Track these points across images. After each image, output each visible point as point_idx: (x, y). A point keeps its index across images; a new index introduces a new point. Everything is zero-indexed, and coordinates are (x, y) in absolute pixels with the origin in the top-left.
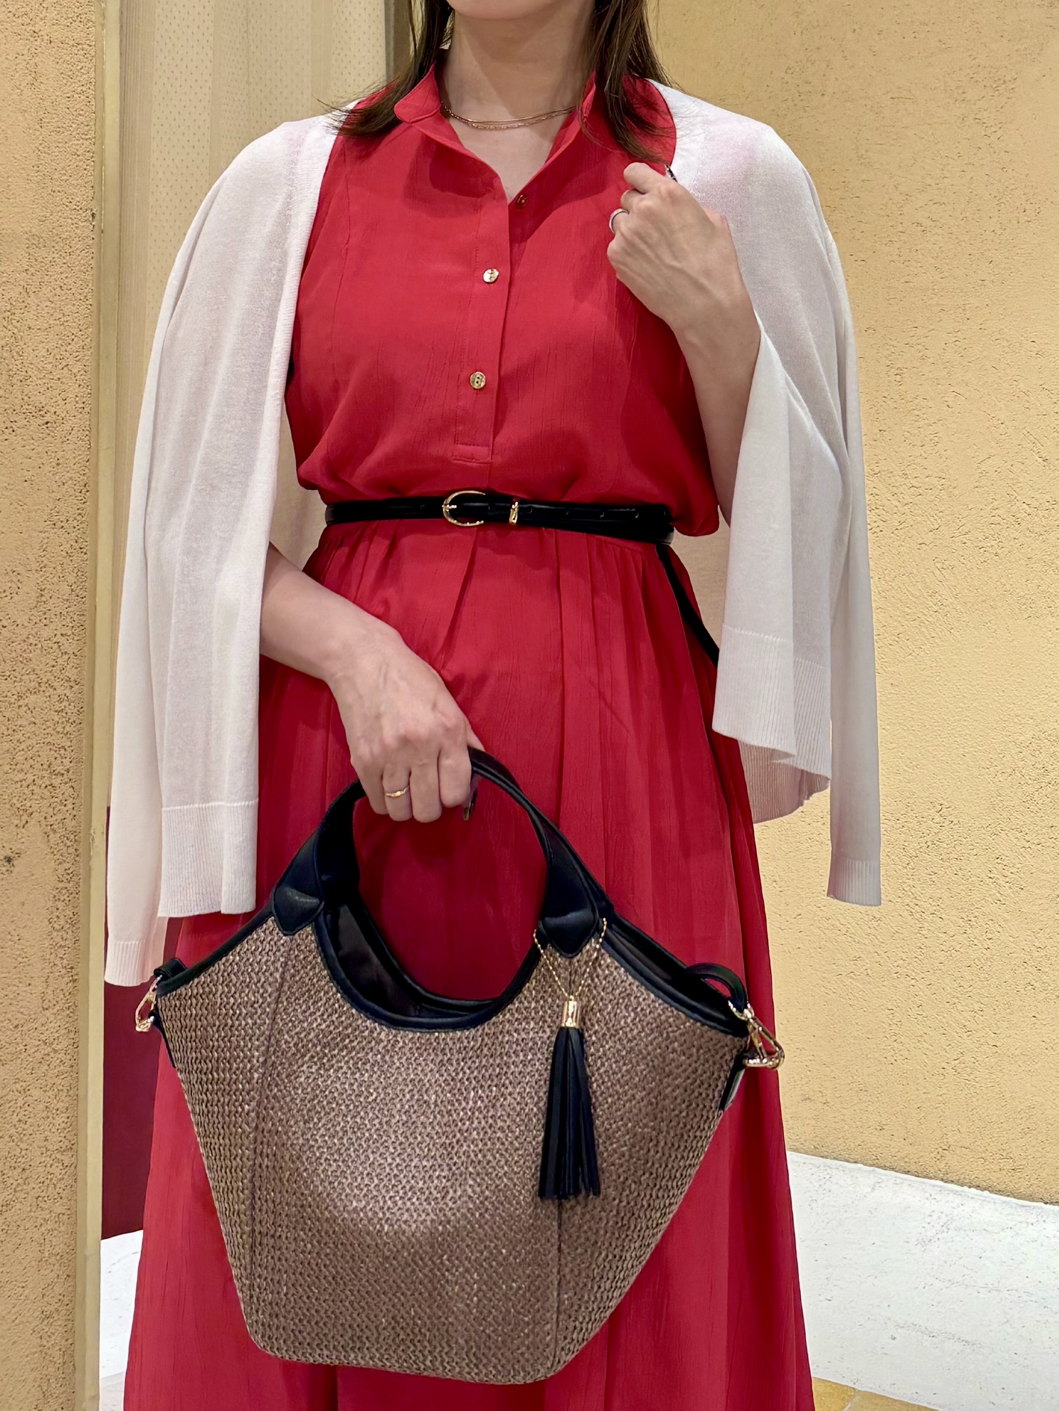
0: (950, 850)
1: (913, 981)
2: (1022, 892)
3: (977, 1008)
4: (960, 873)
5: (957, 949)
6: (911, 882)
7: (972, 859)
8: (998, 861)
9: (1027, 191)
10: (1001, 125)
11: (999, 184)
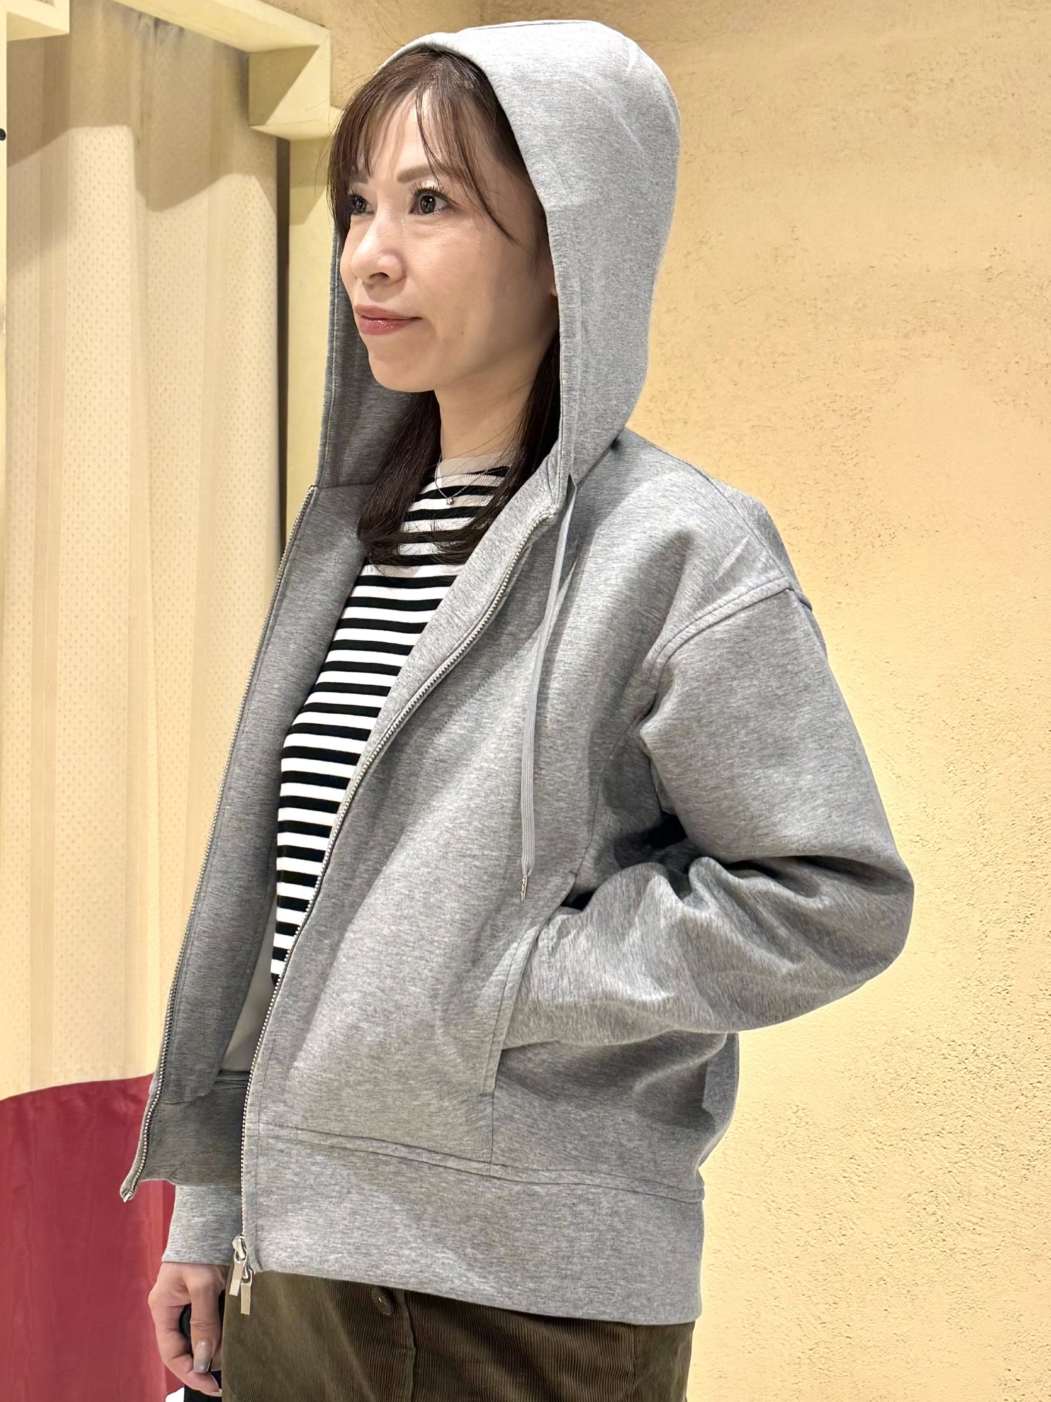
0: (805, 1150)
1: (770, 1275)
2: (875, 1191)
3: (831, 1302)
4: (815, 1172)
5: (812, 1244)
6: (768, 1180)
7: (827, 1158)
8: (852, 1160)
9: (882, 516)
10: (857, 452)
11: (855, 510)
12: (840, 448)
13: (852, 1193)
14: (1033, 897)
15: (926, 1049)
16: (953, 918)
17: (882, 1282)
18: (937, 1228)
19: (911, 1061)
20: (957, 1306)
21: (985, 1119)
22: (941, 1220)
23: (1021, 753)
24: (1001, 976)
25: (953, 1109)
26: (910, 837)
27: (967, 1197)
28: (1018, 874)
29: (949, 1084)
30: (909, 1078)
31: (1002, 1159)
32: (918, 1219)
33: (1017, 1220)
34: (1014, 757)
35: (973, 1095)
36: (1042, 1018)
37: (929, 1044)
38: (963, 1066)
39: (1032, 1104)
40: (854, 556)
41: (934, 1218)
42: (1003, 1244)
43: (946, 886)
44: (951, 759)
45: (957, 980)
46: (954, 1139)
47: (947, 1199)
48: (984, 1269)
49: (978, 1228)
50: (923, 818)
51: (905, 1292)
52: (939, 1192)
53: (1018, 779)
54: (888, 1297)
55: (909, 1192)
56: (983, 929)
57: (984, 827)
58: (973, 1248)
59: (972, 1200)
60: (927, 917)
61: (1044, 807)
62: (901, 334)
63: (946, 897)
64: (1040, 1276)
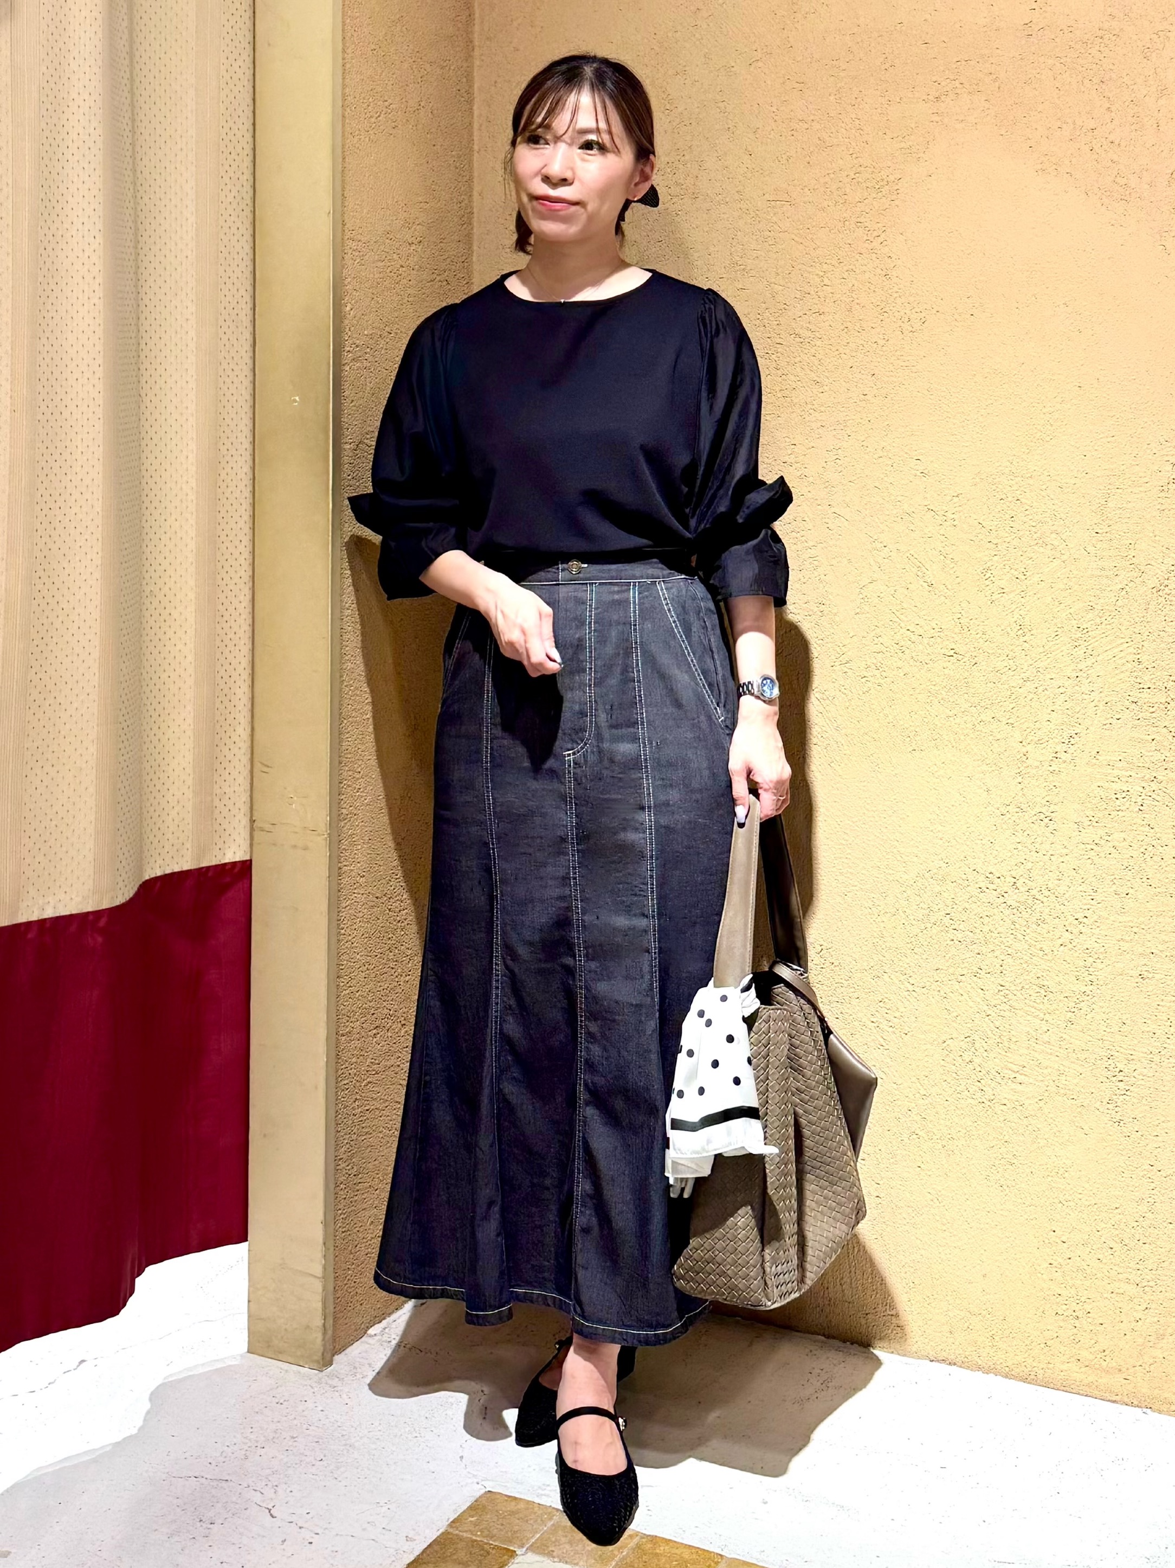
9: (912, 299)
10: (884, 229)
11: (882, 292)
12: (866, 224)
13: (881, 1040)
14: (1077, 715)
15: (960, 882)
16: (991, 738)
17: (915, 1136)
18: (974, 1076)
19: (945, 895)
20: (997, 1162)
21: (1025, 957)
22: (979, 1069)
23: (1064, 558)
24: (1044, 802)
25: (991, 947)
26: (943, 651)
27: (1006, 1044)
28: (1062, 690)
29: (986, 920)
30: (943, 913)
31: (1046, 1001)
32: (954, 1067)
33: (1062, 1068)
34: (1056, 562)
35: (1012, 932)
36: (1089, 847)
37: (964, 877)
38: (1002, 899)
39: (1077, 940)
40: (881, 342)
41: (971, 1066)
42: (1046, 1094)
43: (983, 704)
44: (989, 564)
45: (995, 806)
46: (993, 979)
47: (985, 1045)
48: (1025, 1122)
49: (1020, 1078)
50: (957, 630)
51: (940, 1146)
52: (977, 1038)
53: (1064, 587)
54: (921, 1153)
55: (944, 1038)
56: (1024, 750)
57: (1025, 639)
58: (1014, 1098)
59: (1012, 1046)
60: (962, 738)
61: (1090, 615)
62: (931, 97)
63: (983, 717)
64: (1086, 1127)
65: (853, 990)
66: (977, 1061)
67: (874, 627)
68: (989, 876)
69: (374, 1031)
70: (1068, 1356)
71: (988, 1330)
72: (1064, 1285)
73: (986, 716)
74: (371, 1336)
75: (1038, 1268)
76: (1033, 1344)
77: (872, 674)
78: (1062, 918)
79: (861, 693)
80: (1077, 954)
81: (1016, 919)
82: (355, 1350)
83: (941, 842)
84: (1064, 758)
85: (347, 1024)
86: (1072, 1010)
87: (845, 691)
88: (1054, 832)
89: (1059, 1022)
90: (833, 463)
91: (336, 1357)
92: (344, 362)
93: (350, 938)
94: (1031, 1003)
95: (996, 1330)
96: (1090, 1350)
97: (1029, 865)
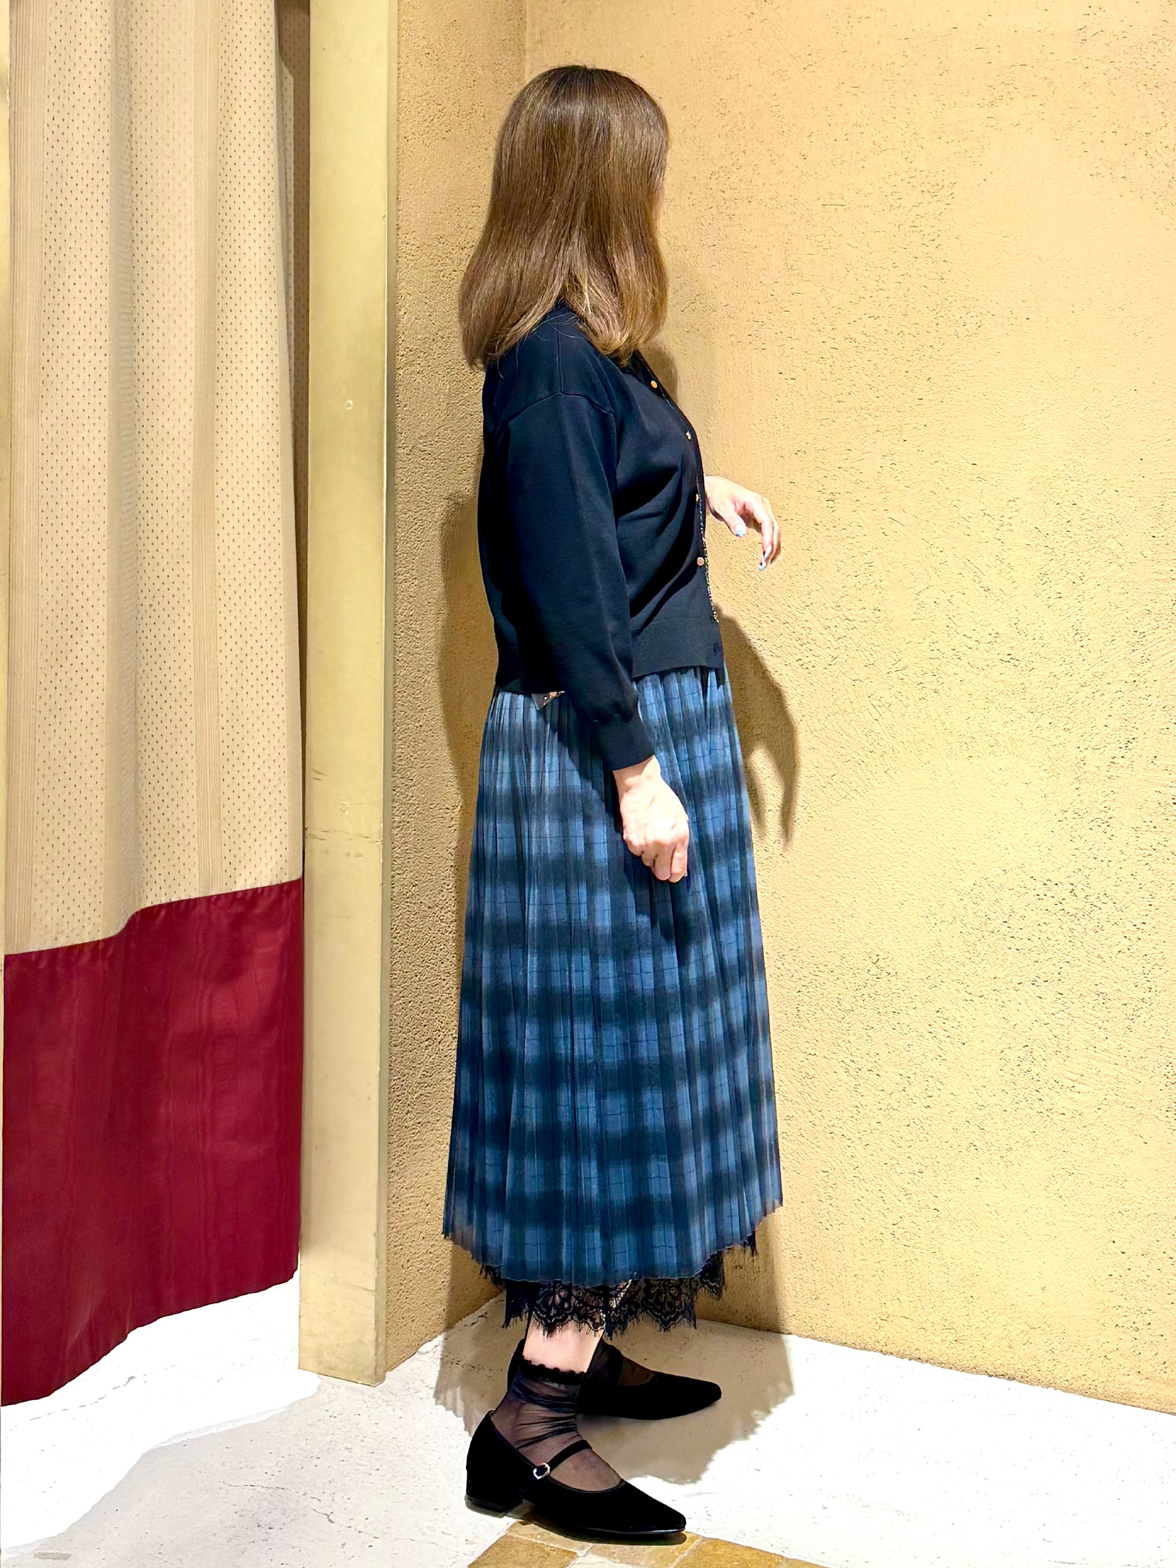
0: (887, 1003)
2: (963, 1047)
3: (917, 1170)
5: (895, 1107)
7: (911, 1012)
8: (938, 1014)
9: (967, 303)
10: (939, 233)
11: (938, 296)
12: (920, 228)
13: (939, 1050)
14: (1135, 720)
15: (1018, 889)
16: (1049, 743)
17: (973, 1148)
18: (1032, 1086)
19: (1003, 902)
20: (1056, 1173)
22: (1036, 1078)
23: (1121, 562)
24: (1102, 808)
26: (1000, 657)
27: (1064, 1053)
28: (1119, 695)
29: (1044, 928)
30: (1000, 921)
31: (1104, 1008)
32: (1012, 1077)
33: (1120, 1075)
34: (1114, 566)
35: (1071, 939)
36: (1147, 852)
38: (1060, 907)
39: (1134, 947)
40: (936, 347)
41: (1029, 1075)
42: (1105, 1102)
43: (1040, 709)
44: (1043, 571)
45: (1053, 813)
46: (1051, 988)
47: (1043, 1054)
48: (1085, 1131)
49: (1079, 1087)
50: (1013, 636)
51: (998, 1158)
52: (1035, 1047)
54: (979, 1164)
55: (1002, 1048)
56: (1082, 755)
58: (1073, 1107)
59: (1071, 1055)
60: (1019, 743)
61: (1147, 620)
62: (987, 102)
63: (1040, 722)
64: (1146, 1137)
65: (910, 1000)
66: (1035, 1070)
67: (930, 633)
68: (1046, 882)
69: (427, 1043)
70: (1128, 1369)
71: (1048, 1344)
72: (1124, 1296)
73: (1044, 722)
74: (422, 1353)
75: (1097, 1279)
76: (1094, 1357)
77: (927, 680)
78: (1120, 924)
79: (917, 700)
80: (1135, 961)
81: (1073, 925)
82: (406, 1367)
83: (998, 849)
84: (1121, 764)
85: (400, 1034)
86: (1131, 1017)
87: (901, 698)
88: (1112, 838)
89: (1118, 1030)
90: (889, 469)
91: (388, 1373)
92: (398, 367)
93: (403, 947)
94: (1090, 1011)
95: (1055, 1343)
96: (1152, 1362)
97: (1087, 872)
